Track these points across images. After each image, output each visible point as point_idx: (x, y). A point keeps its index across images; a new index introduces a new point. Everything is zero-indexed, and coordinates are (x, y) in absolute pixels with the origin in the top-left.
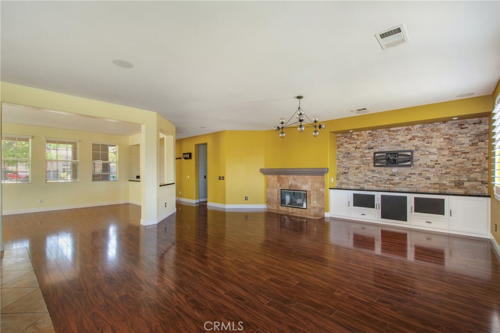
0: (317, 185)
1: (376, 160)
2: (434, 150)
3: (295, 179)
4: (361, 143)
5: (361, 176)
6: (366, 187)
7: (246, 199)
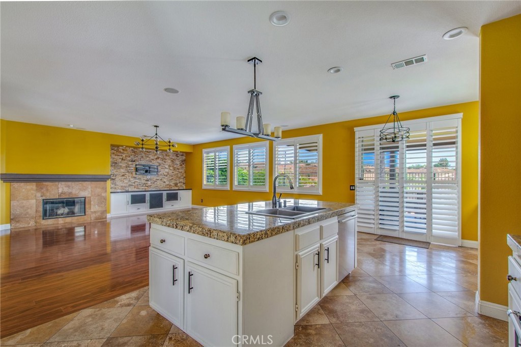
0: (98, 190)
1: (137, 170)
3: (69, 187)
4: (126, 156)
5: (126, 181)
6: (130, 190)
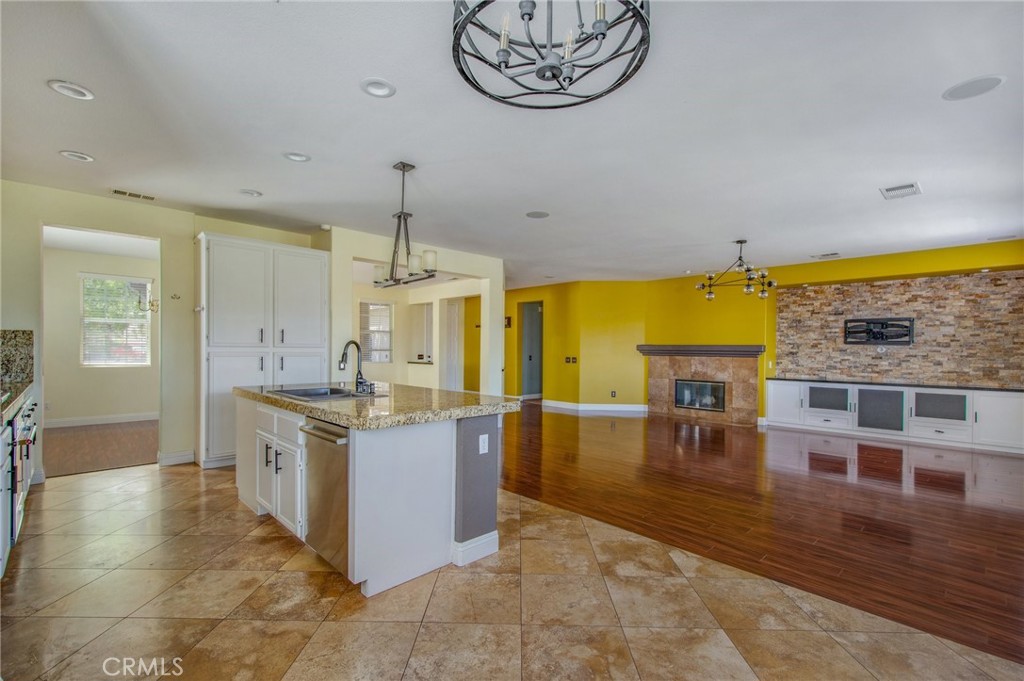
0: (744, 372)
1: (848, 333)
2: (950, 319)
3: (702, 363)
4: (821, 304)
5: (820, 358)
7: (613, 394)
